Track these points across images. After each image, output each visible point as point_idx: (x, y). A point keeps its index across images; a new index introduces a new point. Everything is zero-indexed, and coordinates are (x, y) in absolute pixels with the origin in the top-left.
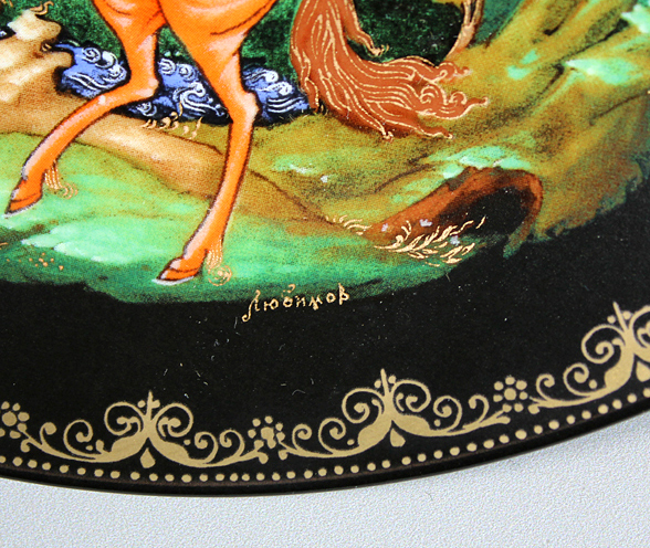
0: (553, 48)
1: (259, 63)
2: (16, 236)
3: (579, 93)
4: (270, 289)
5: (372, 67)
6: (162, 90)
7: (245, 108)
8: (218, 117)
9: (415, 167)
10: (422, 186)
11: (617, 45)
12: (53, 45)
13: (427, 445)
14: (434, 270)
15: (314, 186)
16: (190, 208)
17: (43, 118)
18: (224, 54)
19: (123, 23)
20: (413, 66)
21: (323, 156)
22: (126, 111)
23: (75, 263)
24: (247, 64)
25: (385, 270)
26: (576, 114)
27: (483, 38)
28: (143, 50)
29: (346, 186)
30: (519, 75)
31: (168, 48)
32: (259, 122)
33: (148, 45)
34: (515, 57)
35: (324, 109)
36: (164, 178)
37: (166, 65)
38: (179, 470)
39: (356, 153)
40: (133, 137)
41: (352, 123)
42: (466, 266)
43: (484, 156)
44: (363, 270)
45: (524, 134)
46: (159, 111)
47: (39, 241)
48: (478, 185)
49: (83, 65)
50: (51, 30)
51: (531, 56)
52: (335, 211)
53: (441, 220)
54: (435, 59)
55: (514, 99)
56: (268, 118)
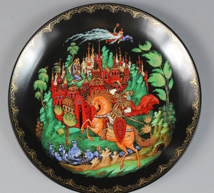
0: (159, 132)
1: (135, 146)
2: (122, 171)
3: (163, 134)
4: (146, 164)
5: (145, 142)
6: (129, 152)
7: (136, 150)
8: (134, 152)
9: (153, 148)
10: (154, 149)
11: (164, 129)
12: (118, 153)
13: (166, 169)
14: (159, 155)
15: (145, 154)
16: (136, 161)
17: (120, 160)
18: (132, 147)
19: (122, 149)
20: (148, 139)
21: (145, 151)
22: (126, 156)
23: (128, 171)
24: (134, 147)
25: (155, 157)
26: (163, 136)
27: (153, 134)
28: (125, 150)
29: (148, 153)
30: (157, 135)
31: (127, 149)
32: (138, 151)
33: (125, 149)
34: (156, 134)
35: (143, 147)
36: (132, 160)
37: (128, 150)
38: (146, 183)
39: (147, 149)
40: (128, 158)
41: (146, 147)
42: (162, 153)
43: (158, 144)
44: (153, 158)
45: (160, 140)
46: (129, 154)
47: (125, 171)
48: (159, 146)
49: (121, 154)
50: (117, 152)
51: (157, 133)
52: (148, 155)
53: (157, 151)
54: (150, 138)
55: (158, 138)
56: (138, 150)
